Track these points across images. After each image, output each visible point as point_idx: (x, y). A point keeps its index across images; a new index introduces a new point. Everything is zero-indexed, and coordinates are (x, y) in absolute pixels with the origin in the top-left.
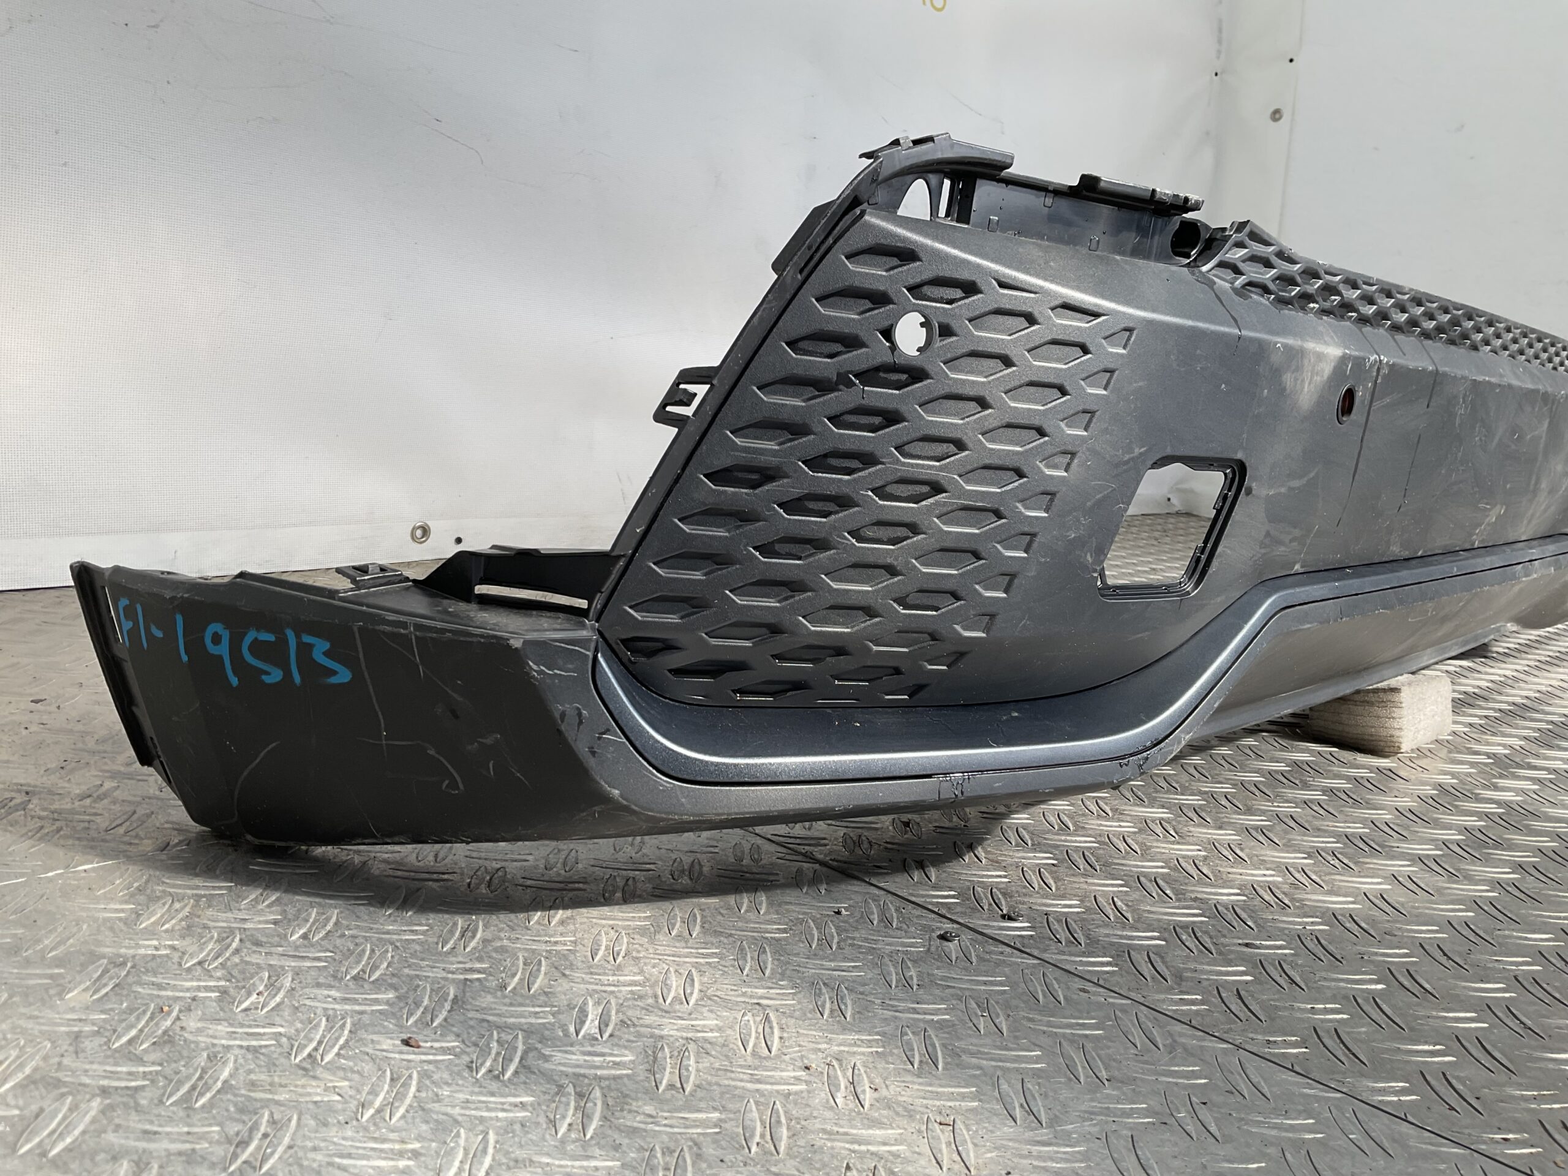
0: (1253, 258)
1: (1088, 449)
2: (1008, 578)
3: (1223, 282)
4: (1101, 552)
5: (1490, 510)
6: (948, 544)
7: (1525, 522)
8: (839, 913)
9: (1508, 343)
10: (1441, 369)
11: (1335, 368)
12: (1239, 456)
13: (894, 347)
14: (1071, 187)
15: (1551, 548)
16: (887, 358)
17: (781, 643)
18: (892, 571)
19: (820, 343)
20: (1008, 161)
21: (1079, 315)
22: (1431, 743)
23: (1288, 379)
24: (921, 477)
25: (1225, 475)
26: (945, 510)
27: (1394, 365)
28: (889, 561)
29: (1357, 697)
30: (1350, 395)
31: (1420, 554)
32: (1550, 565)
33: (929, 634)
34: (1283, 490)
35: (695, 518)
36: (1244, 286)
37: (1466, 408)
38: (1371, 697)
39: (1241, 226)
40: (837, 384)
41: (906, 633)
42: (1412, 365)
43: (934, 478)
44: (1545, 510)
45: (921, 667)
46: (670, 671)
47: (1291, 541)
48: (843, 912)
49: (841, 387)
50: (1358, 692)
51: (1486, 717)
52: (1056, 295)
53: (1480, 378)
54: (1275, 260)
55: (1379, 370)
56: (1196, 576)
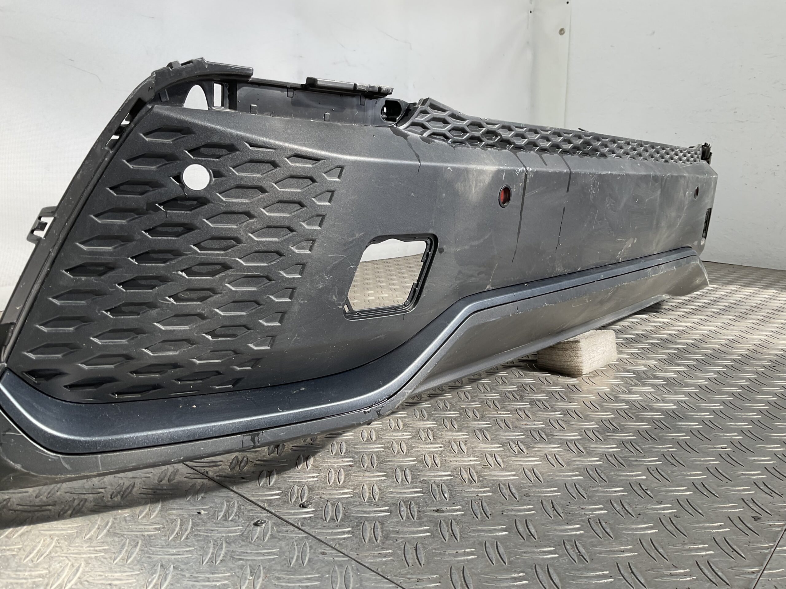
0: (435, 119)
1: (323, 237)
2: (280, 314)
3: (414, 135)
4: (343, 293)
5: (626, 241)
6: (237, 298)
7: (654, 245)
8: (199, 513)
9: (629, 151)
10: (573, 171)
11: (493, 177)
12: (431, 231)
13: (183, 185)
14: (302, 85)
15: (674, 256)
16: (180, 193)
17: (135, 364)
18: (202, 317)
19: (135, 186)
20: (251, 72)
21: (308, 161)
22: (605, 366)
23: (459, 186)
24: (213, 261)
25: (426, 242)
26: (232, 278)
27: (537, 172)
28: (198, 311)
29: (559, 346)
30: (507, 191)
31: (579, 270)
32: (672, 266)
33: (233, 351)
34: (466, 247)
35: (65, 296)
36: (430, 136)
37: (597, 190)
38: (566, 346)
39: (424, 102)
40: (147, 210)
41: (215, 352)
42: (551, 170)
43: (223, 261)
44: (667, 237)
45: (234, 370)
46: (66, 386)
47: (478, 274)
48: (202, 512)
49: (151, 212)
50: (559, 343)
51: (642, 348)
52: (291, 150)
53: (604, 173)
54: (449, 119)
55: (526, 176)
56: (414, 300)
